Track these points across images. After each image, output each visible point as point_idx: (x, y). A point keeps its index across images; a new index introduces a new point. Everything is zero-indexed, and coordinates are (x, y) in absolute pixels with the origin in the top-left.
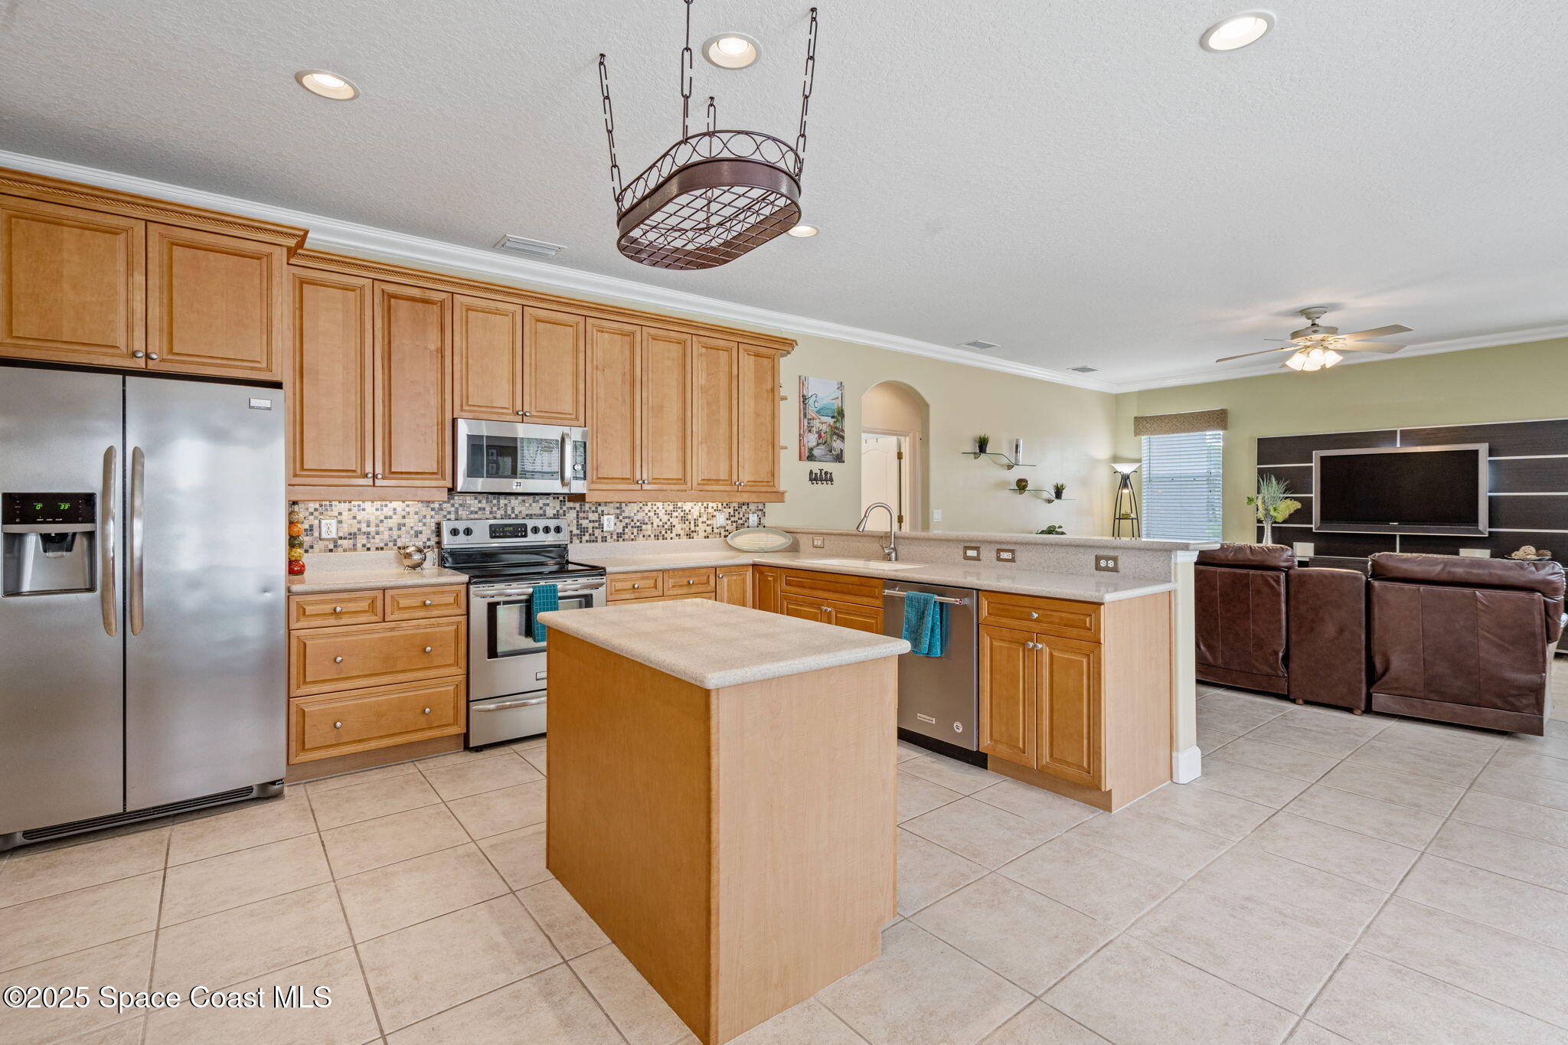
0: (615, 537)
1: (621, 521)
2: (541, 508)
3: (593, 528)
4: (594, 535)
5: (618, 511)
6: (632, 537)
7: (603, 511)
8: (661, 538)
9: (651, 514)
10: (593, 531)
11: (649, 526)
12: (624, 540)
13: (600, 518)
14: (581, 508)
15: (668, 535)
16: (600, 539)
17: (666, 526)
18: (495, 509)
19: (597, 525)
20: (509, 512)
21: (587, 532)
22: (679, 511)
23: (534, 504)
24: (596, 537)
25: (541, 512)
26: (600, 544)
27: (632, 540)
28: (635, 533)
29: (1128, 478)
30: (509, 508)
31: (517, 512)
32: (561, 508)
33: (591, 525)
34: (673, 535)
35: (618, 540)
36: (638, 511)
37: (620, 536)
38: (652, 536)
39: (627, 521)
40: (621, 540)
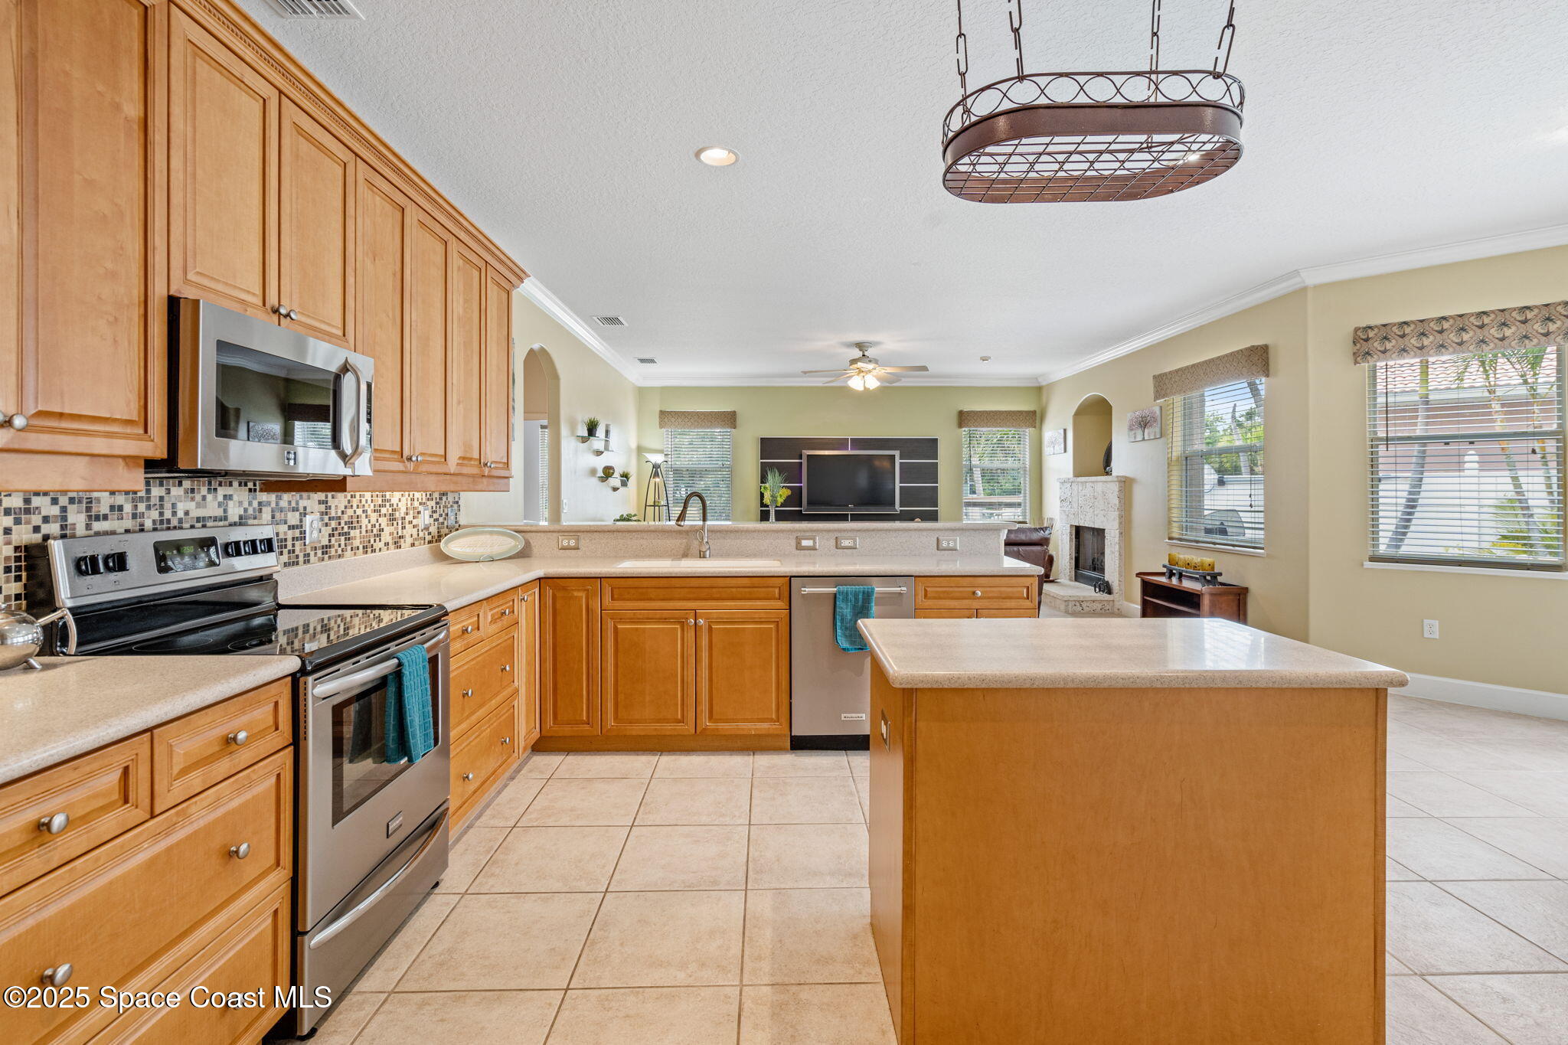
0: (319, 552)
1: (327, 525)
2: (220, 505)
3: (293, 539)
4: (294, 551)
5: (323, 507)
6: (340, 552)
7: (305, 508)
8: (369, 550)
9: (359, 512)
10: (293, 545)
11: (358, 531)
12: (330, 557)
13: (301, 521)
14: (277, 504)
15: (378, 545)
16: (301, 559)
17: (375, 530)
18: (142, 507)
19: (297, 534)
20: (168, 514)
21: (286, 546)
22: (388, 504)
23: (210, 497)
24: (297, 556)
25: (220, 512)
26: (301, 568)
27: (340, 556)
28: (343, 546)
29: (659, 467)
30: (168, 505)
31: (180, 514)
32: (250, 504)
33: (290, 534)
34: (381, 545)
35: (323, 560)
36: (346, 507)
37: (326, 549)
38: (361, 547)
39: (333, 524)
40: (326, 556)
